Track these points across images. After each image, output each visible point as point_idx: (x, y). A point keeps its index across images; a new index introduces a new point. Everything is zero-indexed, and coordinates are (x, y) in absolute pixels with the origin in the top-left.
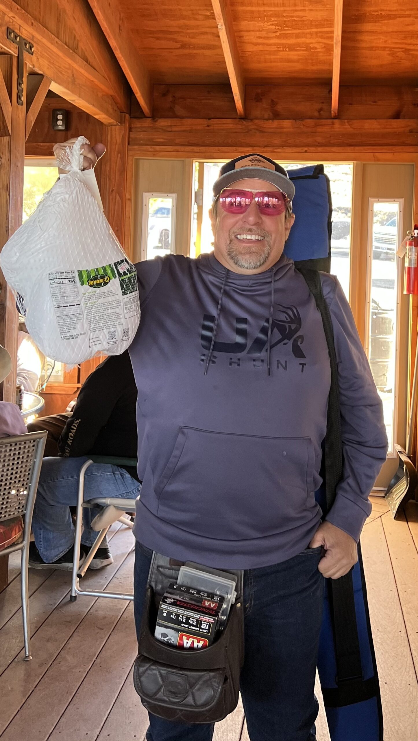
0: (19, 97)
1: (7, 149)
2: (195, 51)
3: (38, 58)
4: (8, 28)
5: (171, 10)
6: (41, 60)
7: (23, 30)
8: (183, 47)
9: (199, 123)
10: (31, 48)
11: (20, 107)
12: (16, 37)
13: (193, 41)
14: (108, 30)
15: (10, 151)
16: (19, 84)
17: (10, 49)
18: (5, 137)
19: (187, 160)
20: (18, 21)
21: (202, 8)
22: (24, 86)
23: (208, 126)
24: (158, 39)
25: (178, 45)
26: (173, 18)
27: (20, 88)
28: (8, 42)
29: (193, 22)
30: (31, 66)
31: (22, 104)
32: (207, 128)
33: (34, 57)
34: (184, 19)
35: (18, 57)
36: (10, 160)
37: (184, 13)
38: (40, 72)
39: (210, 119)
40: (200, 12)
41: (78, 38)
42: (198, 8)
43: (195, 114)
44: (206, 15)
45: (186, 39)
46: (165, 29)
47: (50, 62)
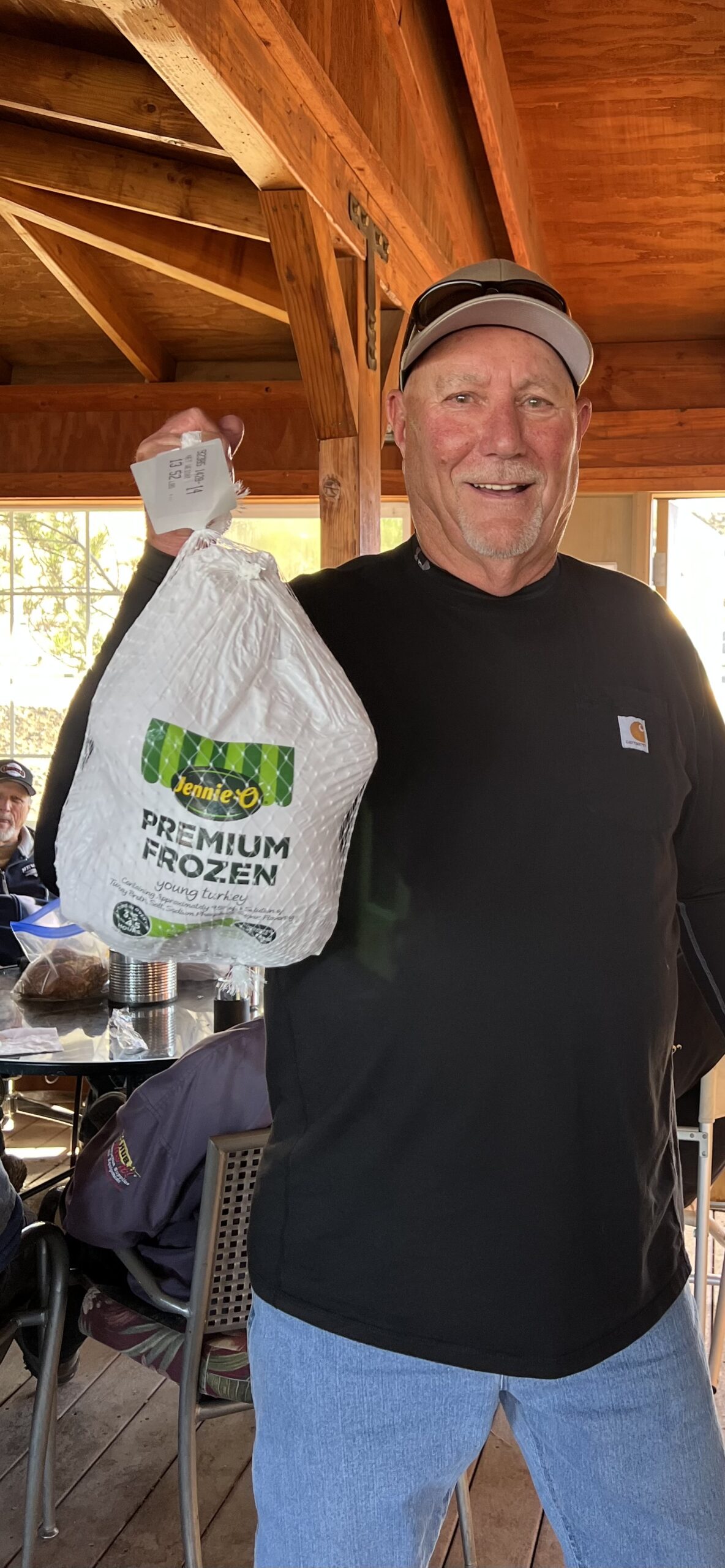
0: (369, 352)
1: (351, 463)
2: (667, 267)
3: (394, 272)
4: (350, 195)
5: (635, 174)
6: (399, 275)
7: (373, 205)
8: (643, 258)
9: (662, 420)
10: (385, 245)
11: (371, 372)
12: (363, 217)
13: (669, 243)
14: (516, 219)
15: (358, 468)
16: (369, 323)
17: (355, 243)
18: (346, 439)
19: (640, 494)
20: (370, 179)
21: (701, 166)
22: (377, 326)
23: (681, 424)
24: (595, 242)
25: (634, 254)
26: (635, 194)
27: (370, 331)
28: (350, 225)
29: (675, 201)
30: (384, 287)
31: (375, 369)
32: (679, 428)
33: (389, 267)
34: (658, 193)
35: (366, 262)
36: (357, 488)
37: (662, 180)
38: (398, 303)
39: (683, 409)
40: (696, 176)
41: (452, 237)
42: (693, 166)
43: (652, 401)
44: (707, 183)
45: (655, 240)
46: (615, 218)
47: (412, 282)
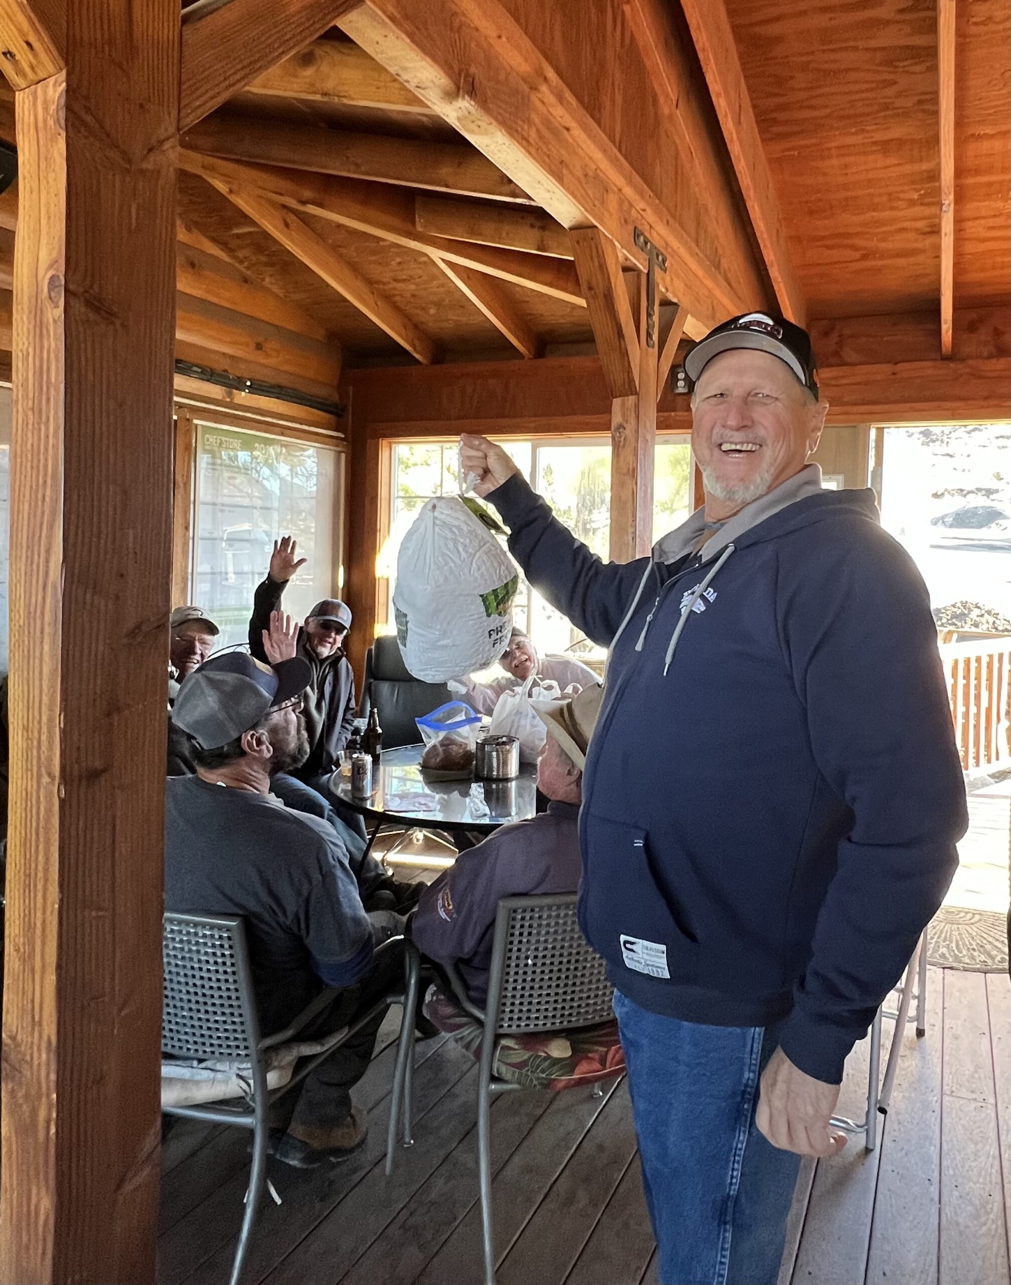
0: (649, 335)
1: (633, 414)
2: (881, 263)
3: (672, 279)
4: (635, 228)
5: (856, 197)
6: (675, 279)
7: (654, 233)
8: (864, 257)
9: (880, 371)
10: (664, 261)
11: (650, 350)
12: (646, 243)
13: (883, 245)
14: (765, 236)
15: (638, 417)
16: (649, 315)
17: (639, 261)
18: (630, 397)
19: (862, 425)
20: (650, 216)
21: (906, 188)
22: (656, 318)
23: (894, 374)
24: (828, 247)
25: (857, 255)
26: (856, 212)
27: (650, 322)
28: (635, 249)
29: (887, 214)
30: (663, 290)
31: (653, 347)
32: (892, 377)
33: (668, 277)
34: (874, 210)
35: (648, 274)
36: (637, 431)
37: (876, 200)
38: (675, 300)
39: (896, 363)
40: (902, 195)
41: (720, 251)
42: (900, 188)
43: (872, 357)
44: (911, 200)
45: (873, 244)
46: (841, 230)
47: (686, 285)
